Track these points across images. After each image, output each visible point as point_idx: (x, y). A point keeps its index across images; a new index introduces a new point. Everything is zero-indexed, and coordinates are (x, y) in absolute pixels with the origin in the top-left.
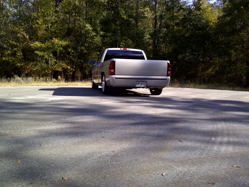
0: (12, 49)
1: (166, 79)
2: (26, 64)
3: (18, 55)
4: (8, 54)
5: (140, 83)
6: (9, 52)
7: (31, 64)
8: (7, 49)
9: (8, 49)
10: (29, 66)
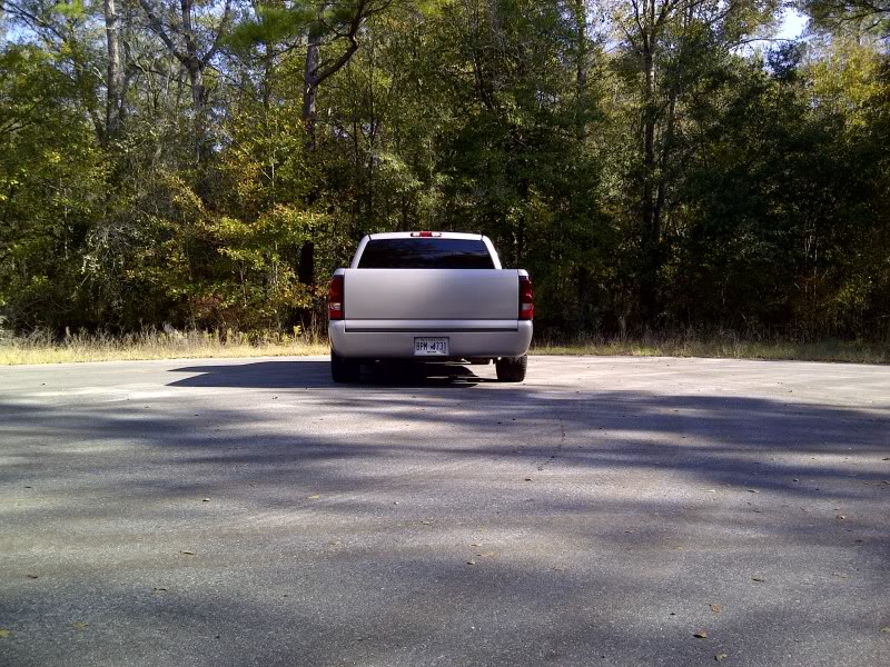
0: (159, 242)
1: (516, 330)
2: (197, 289)
3: (172, 262)
4: (147, 258)
5: (430, 344)
6: (150, 253)
7: (215, 287)
8: (145, 244)
9: (147, 244)
10: (207, 295)
